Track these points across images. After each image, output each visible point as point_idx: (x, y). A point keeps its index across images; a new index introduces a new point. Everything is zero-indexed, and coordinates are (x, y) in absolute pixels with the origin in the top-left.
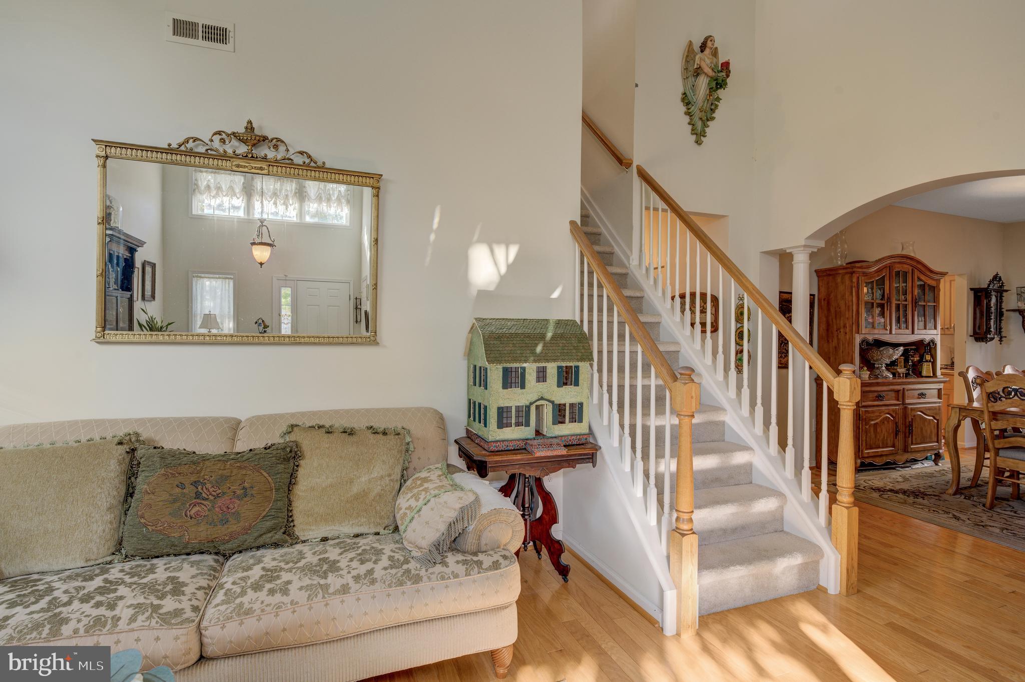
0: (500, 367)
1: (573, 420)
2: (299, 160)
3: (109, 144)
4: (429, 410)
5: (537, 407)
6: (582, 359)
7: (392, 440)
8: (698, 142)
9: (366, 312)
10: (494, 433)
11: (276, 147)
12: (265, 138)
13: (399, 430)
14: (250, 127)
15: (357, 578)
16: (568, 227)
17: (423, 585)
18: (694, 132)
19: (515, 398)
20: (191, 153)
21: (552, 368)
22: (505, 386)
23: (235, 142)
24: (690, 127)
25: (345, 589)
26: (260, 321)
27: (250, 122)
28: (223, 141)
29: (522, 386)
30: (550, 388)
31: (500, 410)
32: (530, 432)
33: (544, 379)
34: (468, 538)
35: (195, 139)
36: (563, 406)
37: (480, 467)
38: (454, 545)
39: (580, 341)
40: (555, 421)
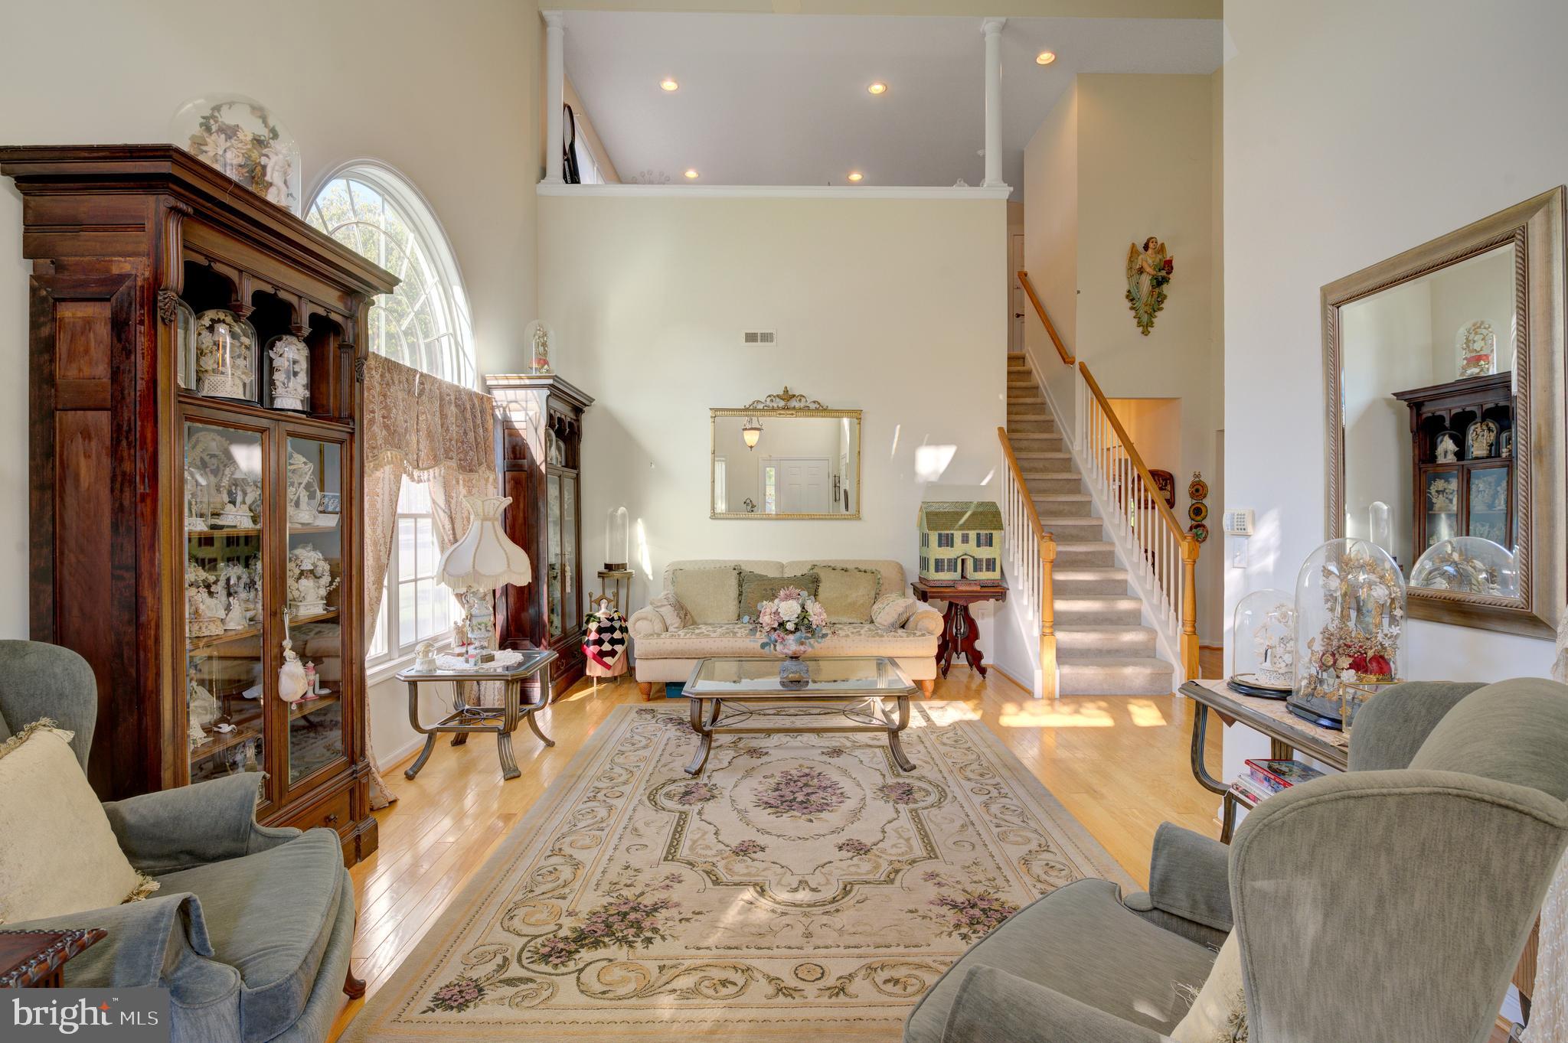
0: (936, 533)
1: (988, 569)
2: (813, 406)
3: (717, 410)
4: (893, 562)
5: (963, 560)
6: (995, 529)
7: (869, 576)
8: (1145, 333)
9: (846, 492)
10: (933, 575)
11: (800, 400)
12: (794, 396)
13: (874, 570)
14: (786, 391)
15: (852, 633)
16: (997, 432)
17: (885, 638)
18: (1139, 324)
19: (946, 554)
20: (755, 409)
21: (972, 534)
22: (940, 545)
23: (778, 400)
24: (1136, 320)
25: (847, 636)
26: (748, 501)
27: (786, 388)
28: (772, 401)
29: (952, 546)
30: (972, 548)
31: (937, 561)
32: (957, 575)
33: (967, 542)
34: (911, 624)
35: (758, 402)
36: (981, 560)
37: (924, 596)
38: (903, 627)
39: (994, 517)
40: (975, 570)
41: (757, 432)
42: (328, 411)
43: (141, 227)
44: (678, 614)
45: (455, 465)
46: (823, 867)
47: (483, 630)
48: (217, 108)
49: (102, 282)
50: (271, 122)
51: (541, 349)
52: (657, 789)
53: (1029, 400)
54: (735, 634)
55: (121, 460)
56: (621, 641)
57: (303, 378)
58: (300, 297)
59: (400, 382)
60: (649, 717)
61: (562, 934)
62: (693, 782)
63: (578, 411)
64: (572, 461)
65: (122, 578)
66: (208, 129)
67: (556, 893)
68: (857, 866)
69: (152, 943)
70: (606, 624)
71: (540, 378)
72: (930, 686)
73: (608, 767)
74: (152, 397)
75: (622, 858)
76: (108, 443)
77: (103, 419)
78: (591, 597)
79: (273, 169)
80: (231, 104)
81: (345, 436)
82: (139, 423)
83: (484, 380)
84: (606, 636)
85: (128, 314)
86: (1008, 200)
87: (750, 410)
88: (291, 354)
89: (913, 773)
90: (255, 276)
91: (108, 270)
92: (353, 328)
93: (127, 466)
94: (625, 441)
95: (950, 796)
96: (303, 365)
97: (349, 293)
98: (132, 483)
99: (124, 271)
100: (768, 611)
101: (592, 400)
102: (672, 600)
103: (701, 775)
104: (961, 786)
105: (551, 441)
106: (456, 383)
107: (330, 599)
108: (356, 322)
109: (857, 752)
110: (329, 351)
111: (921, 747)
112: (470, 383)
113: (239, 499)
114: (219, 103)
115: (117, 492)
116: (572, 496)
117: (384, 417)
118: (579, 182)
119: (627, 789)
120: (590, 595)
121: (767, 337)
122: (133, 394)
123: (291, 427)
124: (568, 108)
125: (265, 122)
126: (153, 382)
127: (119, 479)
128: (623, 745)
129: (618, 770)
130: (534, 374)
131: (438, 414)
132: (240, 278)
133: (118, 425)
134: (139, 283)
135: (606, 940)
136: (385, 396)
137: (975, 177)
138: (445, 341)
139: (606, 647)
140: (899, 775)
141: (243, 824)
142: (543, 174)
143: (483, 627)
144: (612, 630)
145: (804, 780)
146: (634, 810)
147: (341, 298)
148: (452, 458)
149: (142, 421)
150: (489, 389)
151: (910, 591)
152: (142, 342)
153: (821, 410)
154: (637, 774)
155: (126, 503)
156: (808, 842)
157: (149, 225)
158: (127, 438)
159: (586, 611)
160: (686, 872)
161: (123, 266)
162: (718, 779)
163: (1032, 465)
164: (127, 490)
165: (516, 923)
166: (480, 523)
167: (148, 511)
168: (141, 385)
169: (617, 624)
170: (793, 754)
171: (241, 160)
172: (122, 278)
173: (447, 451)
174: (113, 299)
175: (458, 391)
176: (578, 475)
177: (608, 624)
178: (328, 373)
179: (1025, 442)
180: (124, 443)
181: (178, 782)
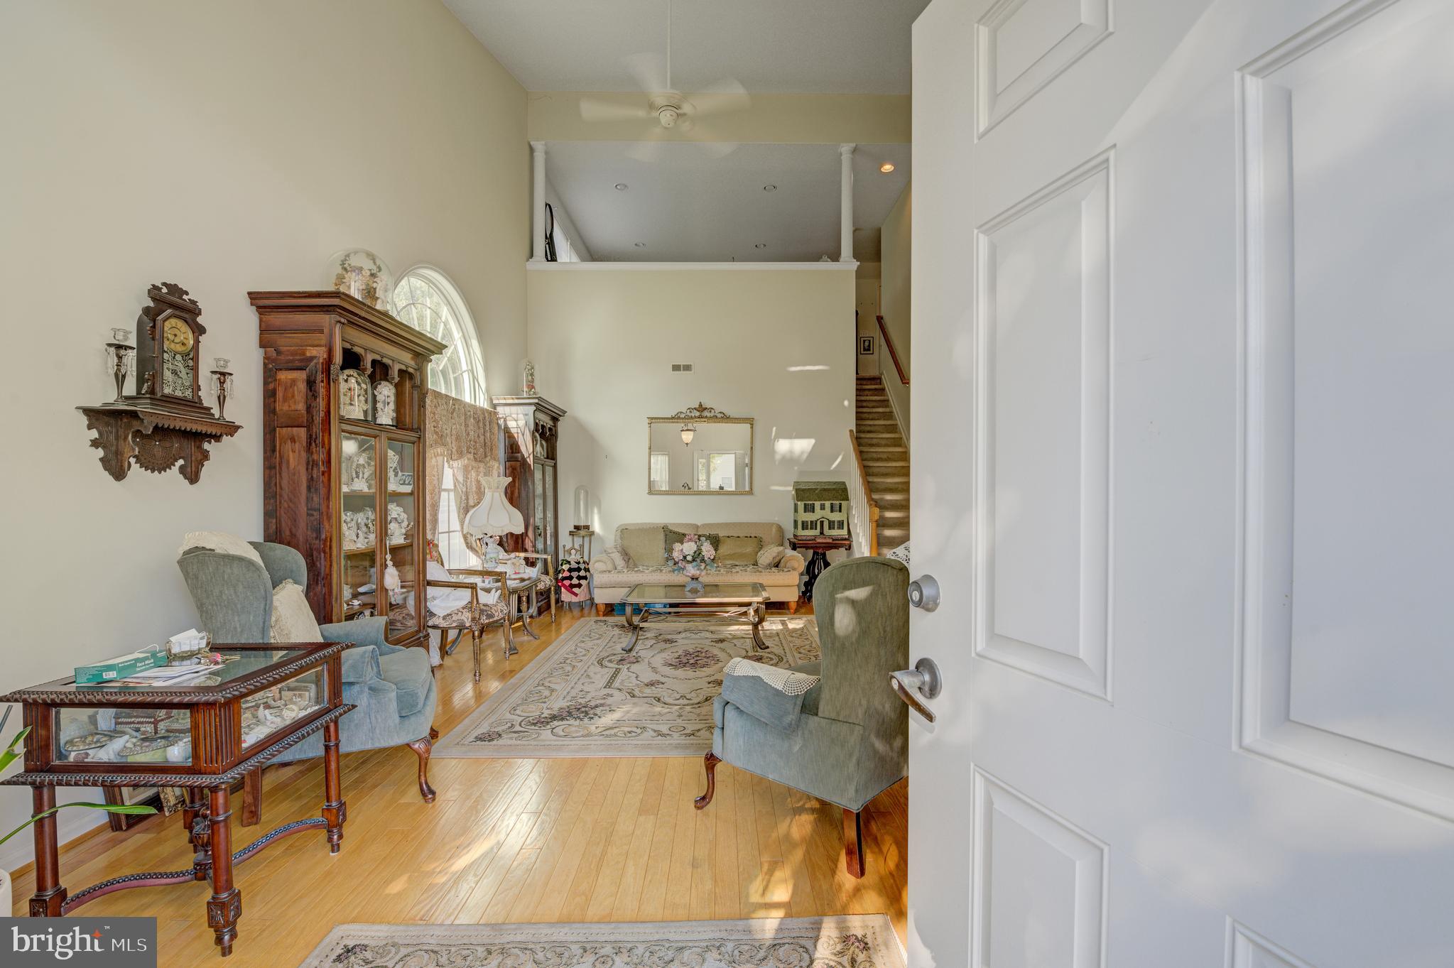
0: (804, 503)
1: (839, 528)
2: (719, 415)
3: (652, 418)
4: (774, 525)
5: (821, 522)
6: (844, 500)
10: (801, 532)
11: (710, 411)
12: (706, 408)
14: (701, 405)
17: (763, 573)
19: (810, 517)
20: (679, 418)
21: (828, 504)
22: (805, 512)
23: (695, 411)
25: (737, 572)
27: (701, 403)
28: (691, 412)
29: (813, 512)
30: (827, 513)
31: (803, 522)
32: (817, 532)
33: (824, 509)
34: (782, 564)
35: (681, 412)
36: (834, 522)
37: (794, 547)
38: (777, 566)
39: (843, 492)
40: (830, 529)
41: (692, 433)
42: (406, 425)
43: (321, 332)
44: (623, 559)
45: (472, 457)
46: (696, 690)
47: (494, 562)
48: (348, 256)
49: (301, 361)
50: (378, 262)
51: (530, 378)
52: (603, 659)
53: (880, 410)
54: (661, 571)
55: (312, 453)
56: (585, 578)
57: (392, 406)
58: (393, 360)
59: (442, 404)
60: (602, 624)
61: (543, 716)
62: (627, 655)
63: (555, 419)
64: (551, 455)
65: (313, 515)
66: (345, 269)
67: (541, 701)
68: (717, 690)
69: (363, 662)
70: (574, 565)
71: (529, 398)
72: (793, 606)
73: (574, 648)
74: (328, 421)
75: (579, 687)
76: (305, 444)
77: (302, 432)
78: (564, 548)
79: (380, 289)
80: (356, 253)
81: (415, 439)
82: (321, 434)
83: (491, 400)
84: (575, 574)
85: (315, 377)
86: (856, 271)
87: (675, 418)
88: (386, 391)
89: (767, 650)
90: (373, 351)
91: (304, 354)
92: (420, 375)
93: (315, 457)
94: (588, 438)
95: (785, 660)
96: (392, 399)
97: (417, 355)
98: (317, 465)
99: (313, 355)
100: (677, 549)
101: (565, 412)
102: (620, 549)
103: (632, 652)
104: (794, 656)
105: (536, 441)
106: (473, 403)
107: (407, 536)
108: (421, 373)
109: (735, 641)
110: (406, 390)
111: (777, 638)
112: (482, 402)
113: (361, 475)
114: (348, 253)
115: (310, 470)
116: (551, 479)
117: (434, 427)
118: (556, 261)
119: (585, 658)
120: (564, 546)
121: (688, 368)
122: (318, 419)
123: (390, 435)
124: (548, 205)
125: (375, 263)
126: (328, 413)
127: (311, 463)
128: (583, 638)
129: (579, 649)
130: (525, 396)
131: (463, 424)
132: (366, 353)
133: (310, 435)
134: (321, 361)
135: (568, 718)
136: (434, 413)
137: (835, 257)
138: (466, 376)
139: (575, 581)
140: (757, 651)
141: (379, 641)
142: (532, 255)
143: (493, 560)
144: (579, 570)
145: (696, 654)
146: (588, 668)
147: (412, 359)
148: (470, 453)
149: (323, 433)
150: (495, 406)
151: (787, 544)
152: (322, 391)
153: (725, 418)
154: (592, 651)
155: (315, 476)
156: (691, 681)
157: (326, 331)
158: (315, 442)
159: (561, 557)
160: (616, 693)
161: (311, 352)
162: (642, 653)
163: (879, 456)
164: (315, 469)
165: (518, 712)
166: (491, 493)
167: (326, 480)
168: (322, 414)
169: (582, 566)
170: (693, 642)
171: (364, 287)
172: (312, 358)
173: (468, 448)
174: (307, 369)
175: (475, 407)
176: (555, 464)
177: (576, 566)
178: (405, 403)
179: (875, 440)
180: (313, 444)
181: (340, 621)
